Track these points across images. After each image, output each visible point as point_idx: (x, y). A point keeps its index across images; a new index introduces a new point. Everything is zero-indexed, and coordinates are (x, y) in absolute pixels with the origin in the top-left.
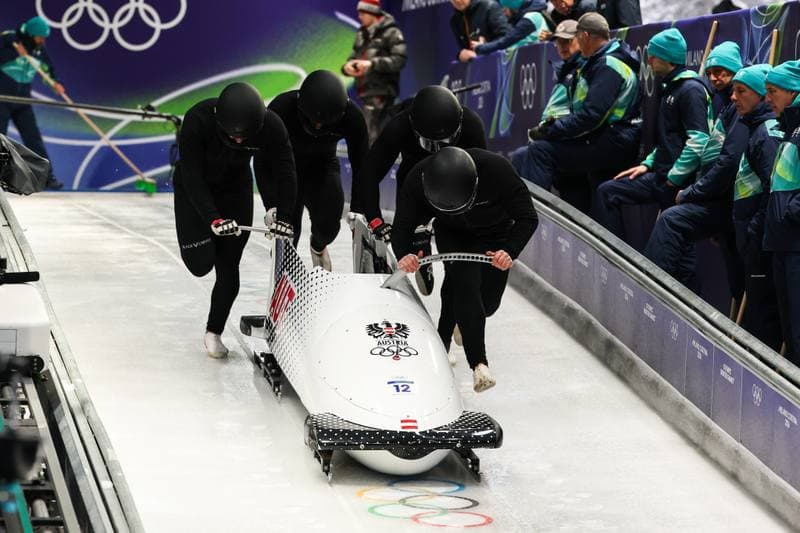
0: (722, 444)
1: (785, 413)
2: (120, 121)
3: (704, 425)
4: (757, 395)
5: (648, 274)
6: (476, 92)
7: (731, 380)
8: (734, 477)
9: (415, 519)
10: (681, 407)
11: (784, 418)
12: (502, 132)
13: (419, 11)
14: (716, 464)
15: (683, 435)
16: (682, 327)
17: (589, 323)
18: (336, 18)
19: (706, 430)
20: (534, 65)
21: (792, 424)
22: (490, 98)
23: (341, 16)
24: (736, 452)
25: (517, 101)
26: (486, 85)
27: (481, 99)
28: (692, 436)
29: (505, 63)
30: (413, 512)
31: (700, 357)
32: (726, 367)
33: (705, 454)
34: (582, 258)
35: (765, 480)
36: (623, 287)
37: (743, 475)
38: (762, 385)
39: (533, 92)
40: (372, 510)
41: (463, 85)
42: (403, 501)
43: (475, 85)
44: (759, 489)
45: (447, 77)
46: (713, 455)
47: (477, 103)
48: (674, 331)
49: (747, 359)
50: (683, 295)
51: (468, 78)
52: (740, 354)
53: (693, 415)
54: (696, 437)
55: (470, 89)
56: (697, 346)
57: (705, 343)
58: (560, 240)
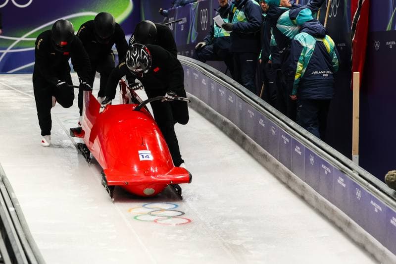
0: (296, 183)
1: (325, 167)
2: (16, 40)
3: (288, 174)
4: (312, 160)
5: (261, 105)
6: (180, 23)
7: (300, 153)
8: (302, 198)
9: (155, 221)
10: (277, 166)
11: (324, 170)
12: (193, 41)
14: (294, 192)
15: (278, 179)
16: (278, 130)
17: (234, 129)
19: (289, 176)
20: (206, 9)
21: (328, 172)
22: (187, 26)
24: (303, 186)
25: (199, 26)
26: (185, 19)
27: (182, 26)
28: (283, 180)
29: (193, 9)
30: (154, 218)
31: (285, 143)
32: (297, 147)
33: (289, 187)
34: (230, 99)
35: (316, 199)
36: (249, 111)
37: (306, 197)
38: (314, 155)
39: (207, 22)
40: (135, 218)
41: (174, 20)
42: (150, 213)
43: (180, 19)
44: (314, 203)
46: (292, 188)
47: (181, 28)
48: (273, 131)
49: (307, 143)
50: (277, 114)
51: (176, 18)
52: (304, 141)
53: (283, 170)
54: (284, 180)
55: (177, 22)
56: (284, 138)
57: (287, 136)
58: (220, 90)
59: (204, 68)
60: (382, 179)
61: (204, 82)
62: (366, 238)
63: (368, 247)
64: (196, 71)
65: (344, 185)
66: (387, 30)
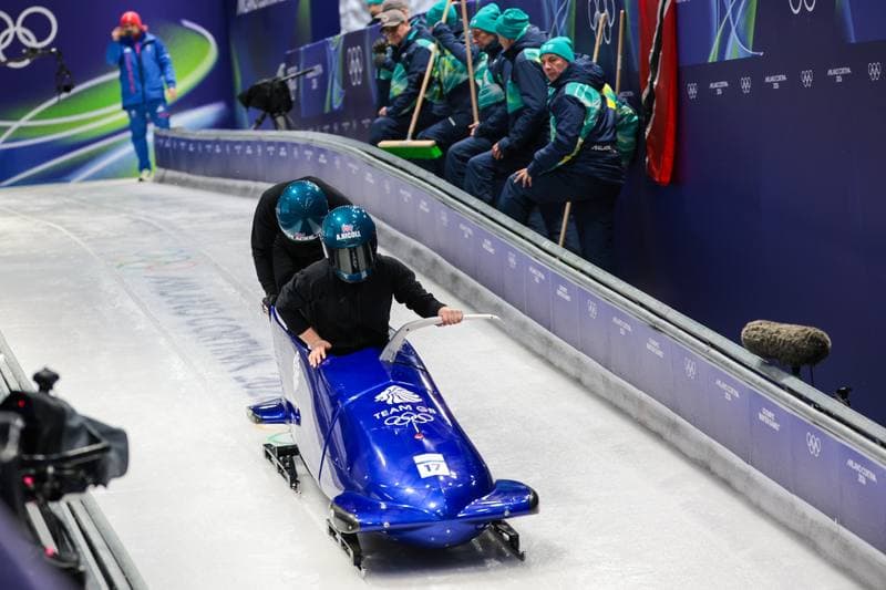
0: (564, 353)
1: (619, 322)
3: (546, 338)
4: (592, 309)
5: (483, 214)
6: (309, 75)
7: (568, 298)
8: (578, 381)
10: (524, 326)
11: (620, 327)
12: (336, 106)
13: (253, 13)
14: (560, 370)
15: (528, 348)
16: (519, 257)
17: (435, 262)
18: (182, 25)
19: (549, 343)
20: (359, 47)
21: (626, 331)
22: (323, 79)
23: (187, 23)
24: (578, 359)
25: (346, 79)
26: (318, 69)
27: (314, 81)
28: (535, 349)
29: (333, 49)
32: (562, 288)
33: (550, 363)
34: (423, 206)
35: (607, 382)
36: (463, 227)
37: (586, 379)
38: (596, 300)
39: (359, 70)
41: (298, 70)
43: (309, 69)
44: (602, 390)
45: (283, 66)
46: (557, 364)
47: (311, 85)
48: (512, 261)
49: (581, 280)
50: (516, 229)
51: (302, 65)
52: (573, 275)
53: (535, 331)
54: (540, 349)
55: (305, 74)
56: (534, 272)
57: (541, 269)
58: (402, 191)
59: (368, 153)
60: (736, 339)
61: (369, 177)
62: (711, 450)
63: (716, 467)
64: (352, 160)
65: (660, 353)
66: (710, 61)
